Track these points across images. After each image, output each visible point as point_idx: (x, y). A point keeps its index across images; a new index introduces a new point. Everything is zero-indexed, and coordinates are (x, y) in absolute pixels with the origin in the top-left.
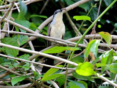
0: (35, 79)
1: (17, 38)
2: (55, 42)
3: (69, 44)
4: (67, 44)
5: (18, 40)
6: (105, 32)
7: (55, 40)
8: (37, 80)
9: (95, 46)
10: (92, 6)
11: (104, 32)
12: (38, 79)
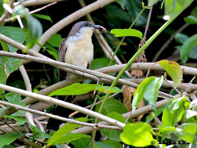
0: (34, 139)
1: (4, 62)
2: (74, 74)
3: (100, 78)
4: (98, 78)
5: (5, 66)
6: (171, 62)
7: (74, 69)
8: (36, 142)
9: (153, 90)
10: (143, 7)
11: (169, 60)
12: (38, 140)
